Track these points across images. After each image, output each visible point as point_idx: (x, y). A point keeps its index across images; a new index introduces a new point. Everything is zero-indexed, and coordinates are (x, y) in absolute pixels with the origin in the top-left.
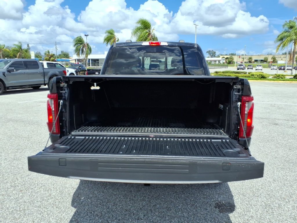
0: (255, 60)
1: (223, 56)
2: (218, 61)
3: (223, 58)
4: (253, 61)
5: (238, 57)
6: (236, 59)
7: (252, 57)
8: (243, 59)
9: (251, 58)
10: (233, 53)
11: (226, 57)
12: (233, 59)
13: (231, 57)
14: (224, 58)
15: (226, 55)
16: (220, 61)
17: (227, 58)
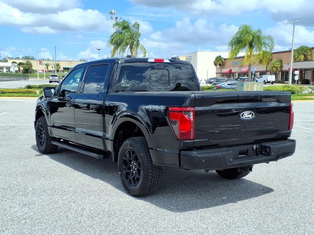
0: (64, 68)
1: (14, 61)
2: (7, 68)
3: (14, 64)
4: (61, 69)
5: (38, 62)
6: (36, 66)
7: (59, 63)
8: (46, 67)
9: (58, 65)
10: (28, 56)
11: (18, 61)
12: (31, 65)
13: (28, 62)
14: (16, 64)
15: (18, 58)
16: (9, 68)
17: (20, 64)
